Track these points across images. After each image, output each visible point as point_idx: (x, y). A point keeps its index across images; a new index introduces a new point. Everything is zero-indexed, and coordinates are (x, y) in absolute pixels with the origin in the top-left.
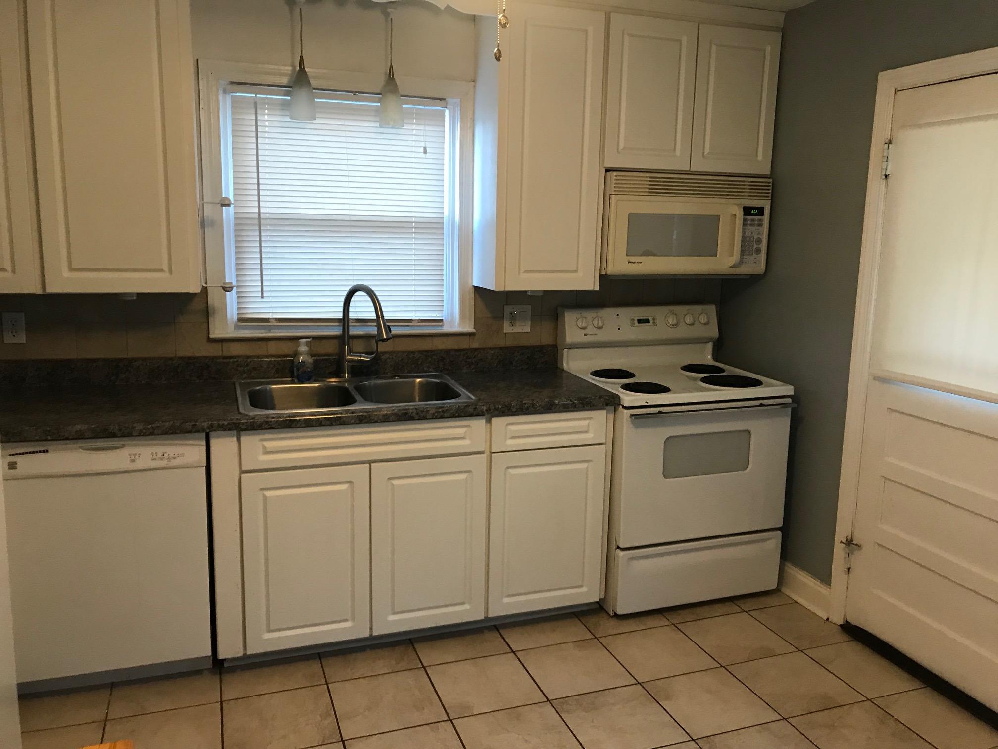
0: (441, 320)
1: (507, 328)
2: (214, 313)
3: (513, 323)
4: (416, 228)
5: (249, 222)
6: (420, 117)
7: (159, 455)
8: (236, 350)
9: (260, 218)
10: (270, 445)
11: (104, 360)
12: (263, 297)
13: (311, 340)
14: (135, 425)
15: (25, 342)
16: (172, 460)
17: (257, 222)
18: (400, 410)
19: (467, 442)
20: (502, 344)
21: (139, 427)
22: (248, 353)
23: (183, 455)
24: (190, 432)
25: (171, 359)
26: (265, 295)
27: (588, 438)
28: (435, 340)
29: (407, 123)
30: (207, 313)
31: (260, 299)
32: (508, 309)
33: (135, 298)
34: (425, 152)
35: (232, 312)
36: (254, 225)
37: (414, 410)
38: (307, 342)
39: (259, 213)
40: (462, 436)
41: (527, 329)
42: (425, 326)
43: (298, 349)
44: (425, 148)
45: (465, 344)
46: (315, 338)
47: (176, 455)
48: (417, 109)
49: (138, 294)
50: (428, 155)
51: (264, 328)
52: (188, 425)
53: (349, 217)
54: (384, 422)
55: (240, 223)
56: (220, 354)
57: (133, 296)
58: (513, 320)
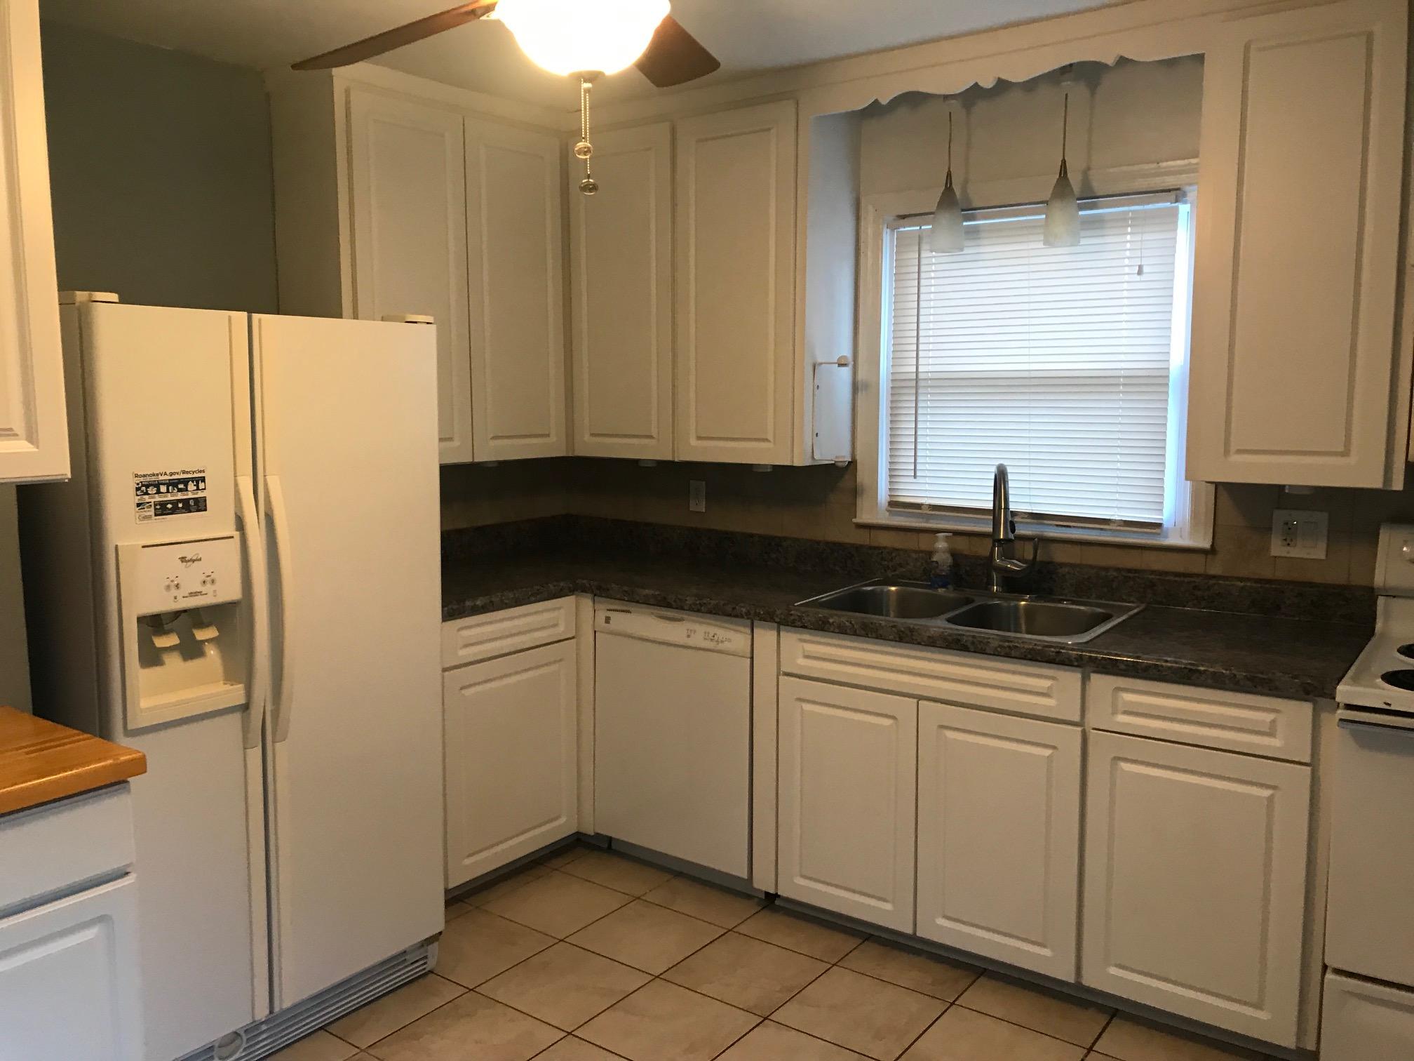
0: (1159, 525)
1: (1277, 548)
2: (862, 493)
3: (1288, 541)
4: (1124, 385)
5: (903, 384)
6: (1140, 221)
7: (711, 636)
8: (885, 540)
9: (917, 379)
10: (811, 648)
11: (760, 536)
12: (915, 476)
13: (951, 534)
14: (688, 598)
15: (704, 511)
16: (720, 644)
17: (913, 383)
18: (950, 635)
19: (1050, 702)
20: (1267, 573)
21: (690, 601)
22: (897, 545)
23: (730, 640)
24: (730, 615)
25: (818, 543)
26: (919, 474)
27: (1273, 744)
28: (1147, 554)
29: (1084, 237)
30: (855, 492)
31: (912, 480)
32: (1280, 516)
33: (769, 470)
34: (1140, 272)
35: (883, 496)
36: (911, 387)
37: (970, 639)
38: (947, 537)
39: (917, 372)
40: (1045, 691)
41: (1319, 552)
42: (1134, 532)
43: (935, 546)
44: (1140, 267)
45: (1196, 566)
46: (957, 533)
47: (724, 639)
48: (1133, 212)
49: (774, 467)
50: (1143, 277)
51: (913, 515)
52: (729, 608)
53: (1027, 373)
54: (928, 645)
55: (898, 386)
56: (867, 542)
57: (767, 469)
58: (1290, 535)
